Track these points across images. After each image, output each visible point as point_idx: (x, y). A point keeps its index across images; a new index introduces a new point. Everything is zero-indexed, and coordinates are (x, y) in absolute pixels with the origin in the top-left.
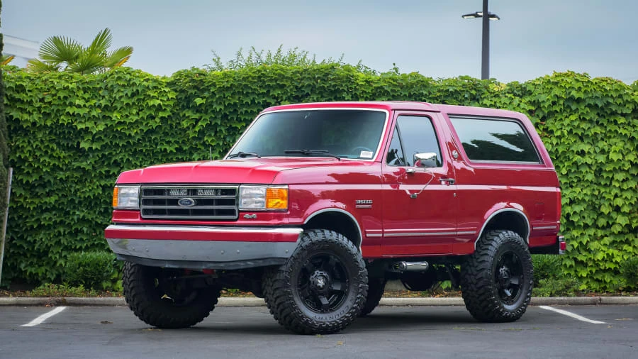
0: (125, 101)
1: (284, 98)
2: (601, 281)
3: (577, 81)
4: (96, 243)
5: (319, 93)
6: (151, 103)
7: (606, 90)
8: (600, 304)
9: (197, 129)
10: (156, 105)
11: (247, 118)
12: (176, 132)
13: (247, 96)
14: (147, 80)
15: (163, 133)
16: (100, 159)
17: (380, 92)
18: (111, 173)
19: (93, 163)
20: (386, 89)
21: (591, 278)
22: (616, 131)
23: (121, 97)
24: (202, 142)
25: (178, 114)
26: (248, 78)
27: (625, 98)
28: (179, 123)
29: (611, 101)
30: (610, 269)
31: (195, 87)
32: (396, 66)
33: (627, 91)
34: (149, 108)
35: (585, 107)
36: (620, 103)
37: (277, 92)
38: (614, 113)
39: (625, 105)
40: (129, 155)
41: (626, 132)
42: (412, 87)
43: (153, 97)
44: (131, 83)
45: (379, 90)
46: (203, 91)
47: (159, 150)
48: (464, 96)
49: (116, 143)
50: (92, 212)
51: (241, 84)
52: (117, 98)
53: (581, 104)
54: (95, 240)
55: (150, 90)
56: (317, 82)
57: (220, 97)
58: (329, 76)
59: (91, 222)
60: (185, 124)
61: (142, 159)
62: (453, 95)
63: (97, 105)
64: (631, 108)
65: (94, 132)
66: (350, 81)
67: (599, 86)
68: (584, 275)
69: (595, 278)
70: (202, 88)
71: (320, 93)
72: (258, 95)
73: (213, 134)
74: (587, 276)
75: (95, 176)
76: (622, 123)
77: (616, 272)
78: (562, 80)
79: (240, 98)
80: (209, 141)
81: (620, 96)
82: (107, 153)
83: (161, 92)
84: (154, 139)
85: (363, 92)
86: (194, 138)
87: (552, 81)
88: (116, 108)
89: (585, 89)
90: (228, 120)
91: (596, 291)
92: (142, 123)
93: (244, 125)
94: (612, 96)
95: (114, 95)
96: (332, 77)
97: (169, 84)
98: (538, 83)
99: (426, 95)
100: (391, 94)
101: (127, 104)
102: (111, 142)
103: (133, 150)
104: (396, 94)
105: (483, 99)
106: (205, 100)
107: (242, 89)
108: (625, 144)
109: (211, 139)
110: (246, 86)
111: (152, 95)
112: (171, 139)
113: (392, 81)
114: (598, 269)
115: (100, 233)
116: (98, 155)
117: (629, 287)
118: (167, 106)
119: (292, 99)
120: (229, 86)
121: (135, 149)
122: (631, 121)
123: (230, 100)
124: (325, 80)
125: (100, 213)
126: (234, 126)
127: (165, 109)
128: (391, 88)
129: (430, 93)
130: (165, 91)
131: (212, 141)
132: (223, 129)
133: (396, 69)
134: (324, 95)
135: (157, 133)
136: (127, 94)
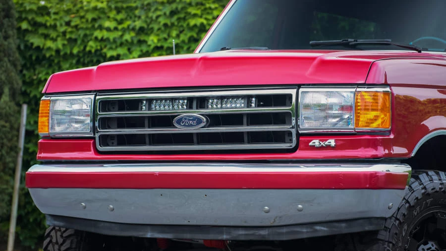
0: (162, 21)
6: (192, 22)
10: (200, 25)
23: (158, 17)
34: (191, 29)
43: (195, 15)
52: (154, 18)
55: (192, 6)
63: (131, 27)
83: (205, 9)
88: (152, 30)
95: (150, 15)
101: (165, 25)
111: (194, 12)
130: (210, 8)
136: (165, 14)
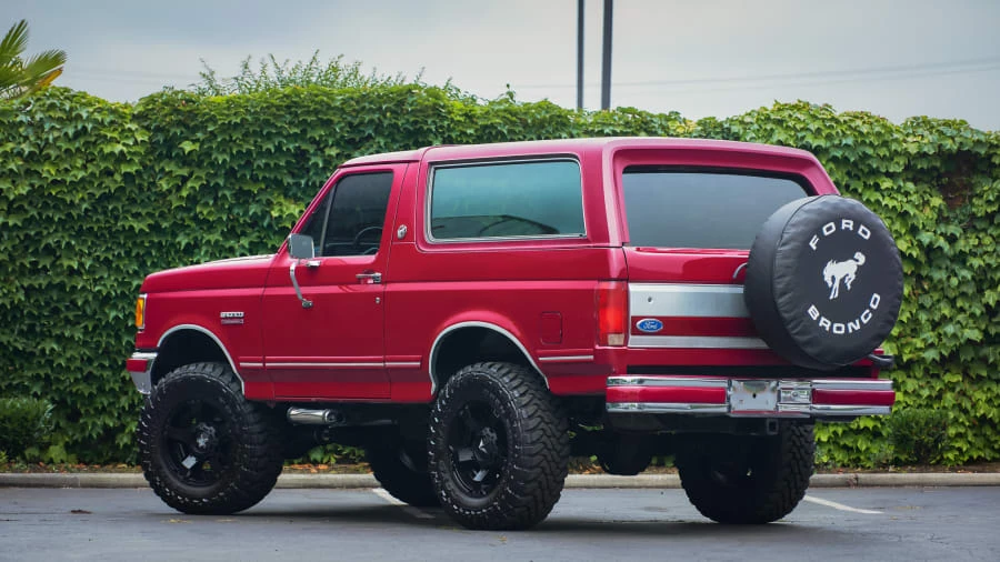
0: (64, 145)
1: (330, 144)
2: (852, 448)
3: (814, 117)
4: (15, 383)
5: (388, 135)
6: (107, 150)
7: (861, 133)
8: (857, 485)
9: (184, 194)
10: (117, 152)
11: (267, 176)
12: (148, 198)
13: (269, 139)
14: (100, 110)
15: (127, 200)
16: (22, 242)
17: (491, 133)
18: (40, 267)
19: (10, 249)
20: (499, 128)
21: (835, 443)
22: (878, 202)
23: (56, 139)
24: (192, 214)
25: (152, 168)
26: (269, 108)
27: (894, 147)
28: (154, 183)
29: (870, 151)
30: (866, 428)
31: (179, 123)
32: (511, 89)
33: (896, 136)
34: (105, 157)
35: (828, 161)
36: (885, 156)
37: (318, 133)
38: (874, 172)
39: (892, 159)
40: (70, 236)
41: (895, 203)
42: (543, 127)
43: (111, 139)
44: (74, 114)
45: (487, 131)
46: (194, 130)
47: (121, 229)
49: (48, 216)
50: (7, 331)
51: (258, 119)
52: (51, 141)
53: (821, 155)
54: (13, 379)
55: (105, 126)
56: (385, 117)
57: (224, 140)
58: (405, 107)
59: (6, 348)
60: (164, 185)
61: (92, 242)
63: (15, 151)
64: (901, 163)
65: (12, 197)
66: (439, 115)
67: (850, 126)
68: (824, 439)
69: (842, 443)
70: (192, 124)
71: (391, 134)
72: (288, 136)
73: (211, 202)
74: (828, 441)
75: (14, 270)
76: (887, 189)
77: (875, 435)
78: (790, 116)
79: (256, 142)
80: (205, 213)
81: (885, 144)
82: (33, 233)
83: (123, 131)
84: (112, 210)
85: (462, 133)
86: (179, 208)
87: (772, 117)
88: (48, 157)
89: (828, 131)
90: (236, 178)
91: (843, 466)
92: (91, 183)
93: (263, 186)
94: (871, 144)
95: (44, 136)
96: (410, 109)
97: (135, 118)
98: (748, 119)
101: (67, 151)
102: (40, 214)
103: (76, 228)
106: (198, 145)
107: (259, 126)
108: (893, 223)
109: (208, 209)
110: (267, 122)
111: (109, 135)
112: (140, 210)
113: (509, 116)
114: (846, 429)
115: (22, 367)
116: (18, 236)
117: (896, 458)
118: (135, 154)
119: (342, 143)
120: (238, 121)
121: (81, 226)
122: (902, 184)
123: (241, 145)
124: (398, 114)
125: (21, 333)
126: (246, 188)
127: (131, 160)
128: (506, 127)
130: (130, 130)
131: (210, 213)
132: (228, 193)
133: (511, 95)
134: (397, 137)
135: (118, 199)
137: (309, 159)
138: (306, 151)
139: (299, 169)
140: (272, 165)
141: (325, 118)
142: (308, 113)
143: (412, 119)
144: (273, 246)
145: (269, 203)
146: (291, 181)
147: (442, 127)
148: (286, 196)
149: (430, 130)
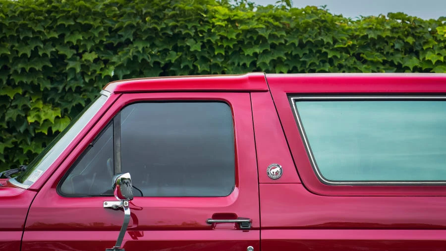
1: (89, 49)
5: (146, 40)
11: (25, 81)
13: (27, 44)
17: (251, 38)
20: (260, 33)
26: (30, 13)
37: (76, 38)
42: (305, 30)
45: (248, 36)
48: (393, 47)
51: (16, 24)
56: (145, 22)
58: (166, 12)
62: (375, 45)
66: (201, 20)
71: (149, 39)
72: (45, 42)
79: (13, 46)
85: (222, 38)
93: (20, 92)
96: (171, 13)
99: (328, 43)
100: (270, 42)
104: (277, 43)
105: (425, 51)
107: (17, 31)
110: (24, 26)
113: (271, 20)
124: (159, 19)
128: (269, 32)
129: (335, 41)
133: (288, 2)
134: (157, 42)
137: (66, 64)
138: (63, 57)
139: (58, 74)
140: (27, 70)
141: (83, 23)
142: (67, 18)
143: (171, 24)
144: (29, 152)
145: (26, 109)
146: (49, 86)
147: (202, 32)
148: (45, 103)
149: (188, 35)
